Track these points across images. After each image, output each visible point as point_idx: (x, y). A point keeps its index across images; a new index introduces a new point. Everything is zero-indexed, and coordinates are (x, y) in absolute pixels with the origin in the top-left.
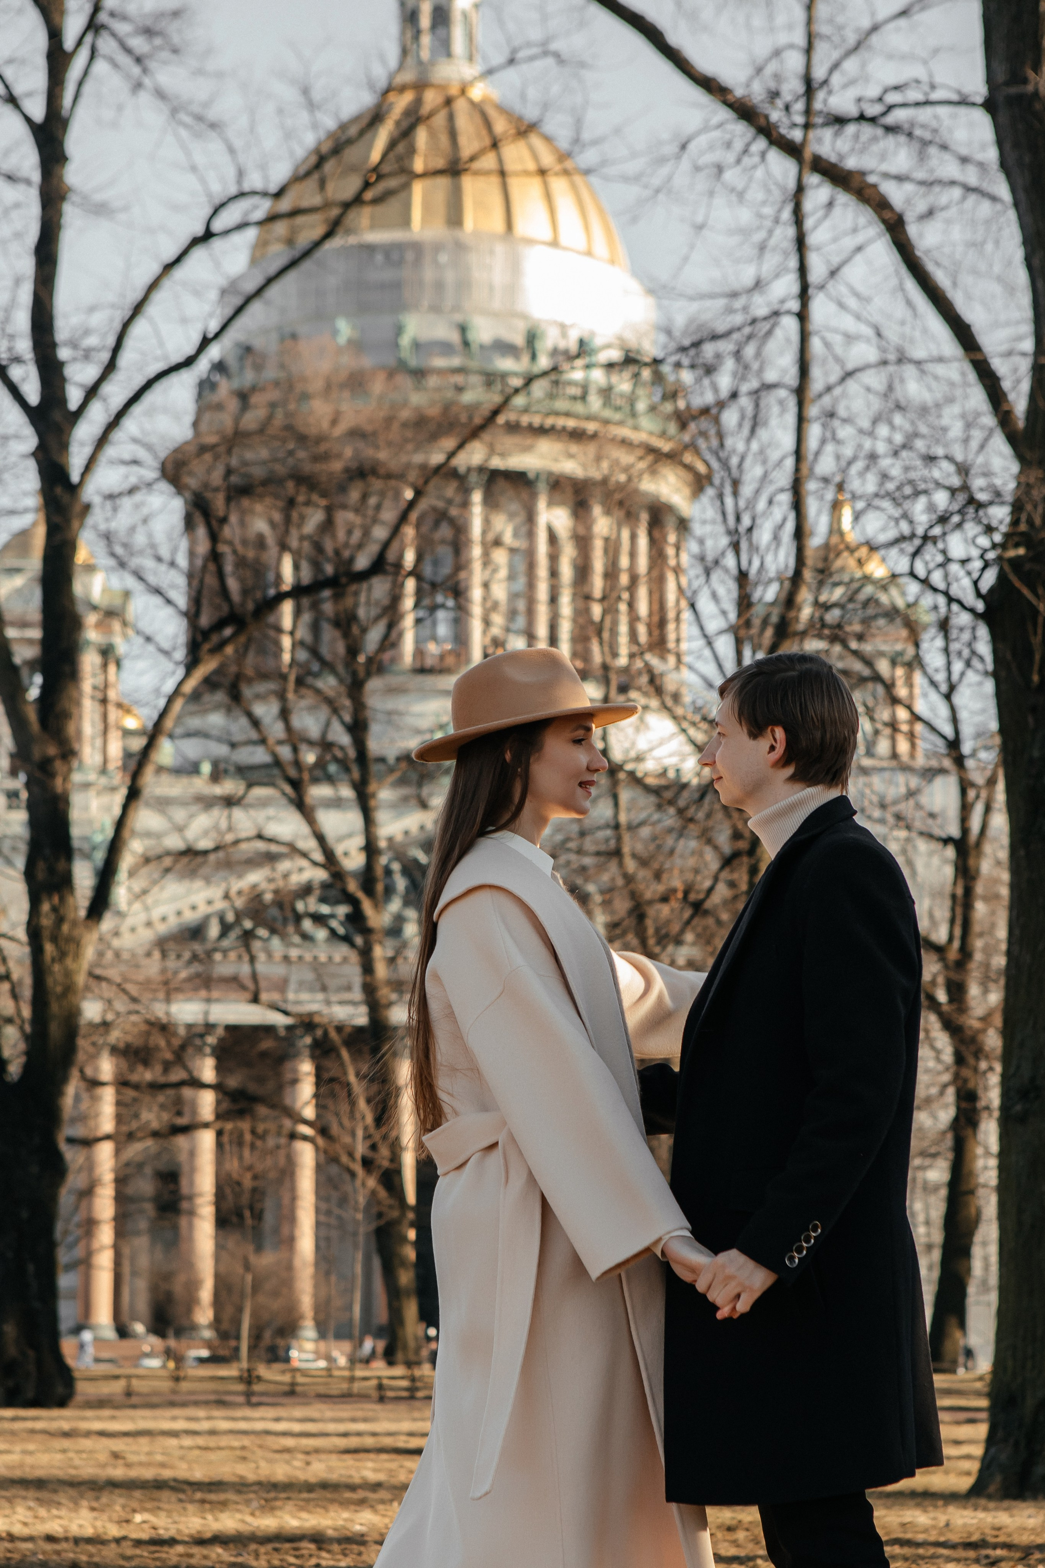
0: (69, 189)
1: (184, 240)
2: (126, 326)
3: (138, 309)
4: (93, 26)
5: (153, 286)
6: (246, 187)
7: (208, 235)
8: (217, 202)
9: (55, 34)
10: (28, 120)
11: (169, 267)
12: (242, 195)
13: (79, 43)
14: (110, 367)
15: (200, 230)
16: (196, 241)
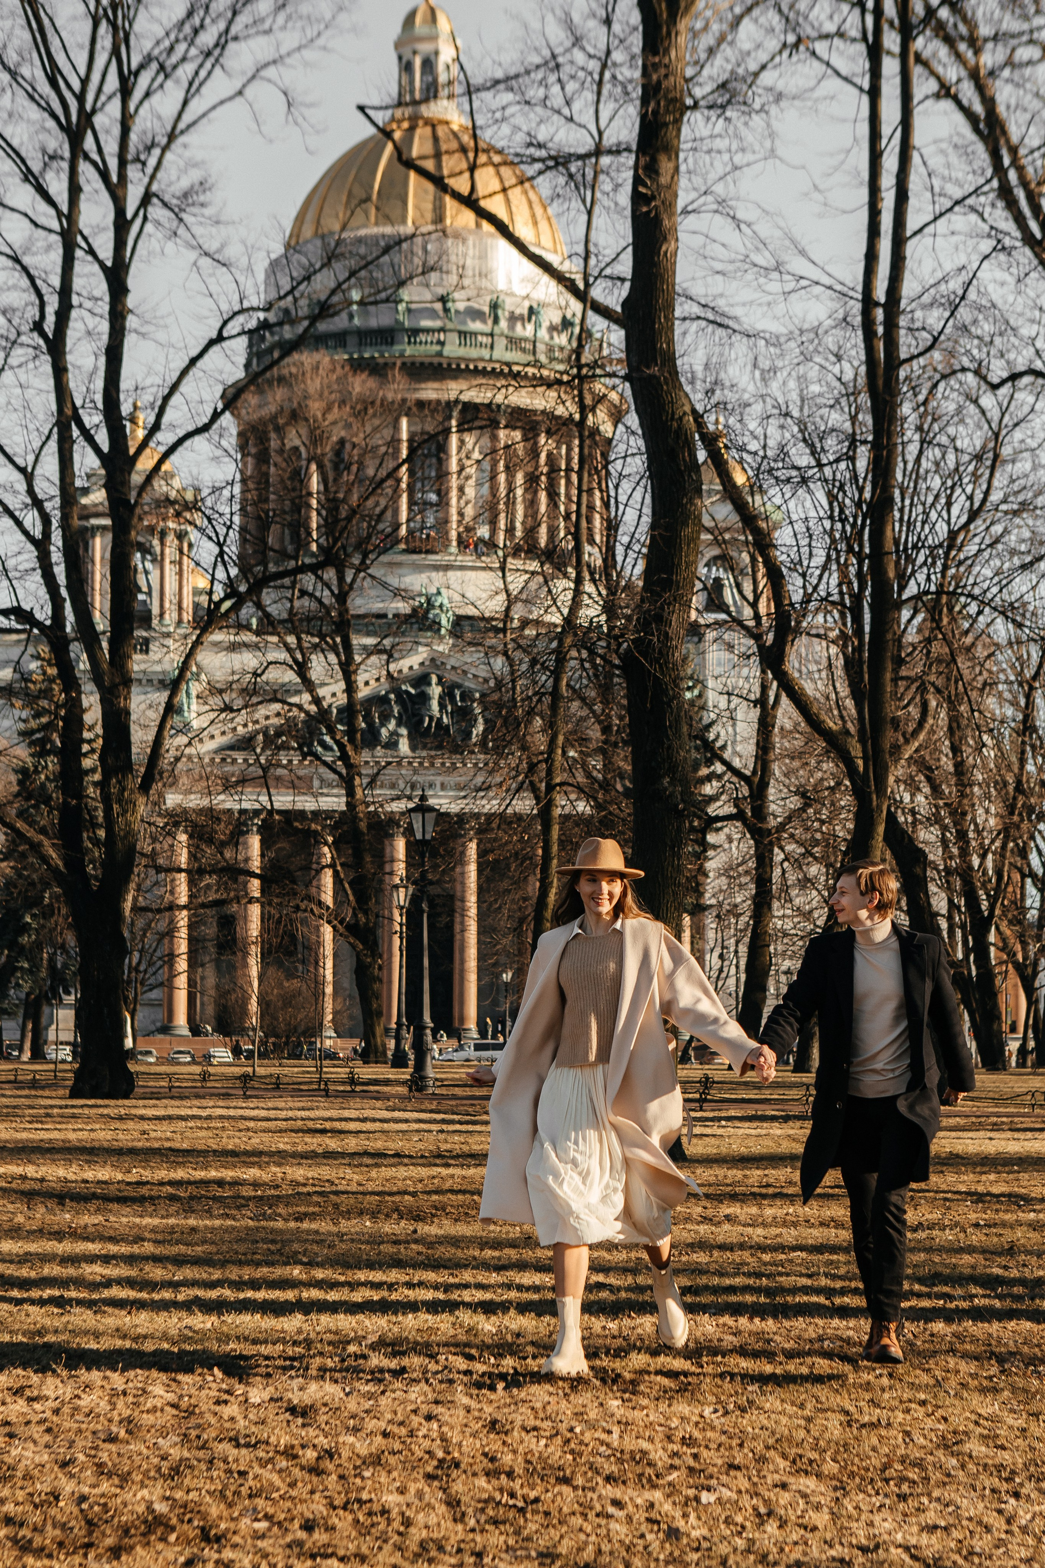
0: (130, 311)
1: (204, 343)
2: (166, 399)
3: (174, 388)
4: (147, 199)
5: (184, 373)
6: (246, 304)
7: (220, 338)
8: (225, 317)
9: (120, 212)
10: (101, 264)
11: (193, 361)
12: (242, 311)
13: (136, 214)
14: (156, 427)
15: (214, 334)
16: (211, 343)
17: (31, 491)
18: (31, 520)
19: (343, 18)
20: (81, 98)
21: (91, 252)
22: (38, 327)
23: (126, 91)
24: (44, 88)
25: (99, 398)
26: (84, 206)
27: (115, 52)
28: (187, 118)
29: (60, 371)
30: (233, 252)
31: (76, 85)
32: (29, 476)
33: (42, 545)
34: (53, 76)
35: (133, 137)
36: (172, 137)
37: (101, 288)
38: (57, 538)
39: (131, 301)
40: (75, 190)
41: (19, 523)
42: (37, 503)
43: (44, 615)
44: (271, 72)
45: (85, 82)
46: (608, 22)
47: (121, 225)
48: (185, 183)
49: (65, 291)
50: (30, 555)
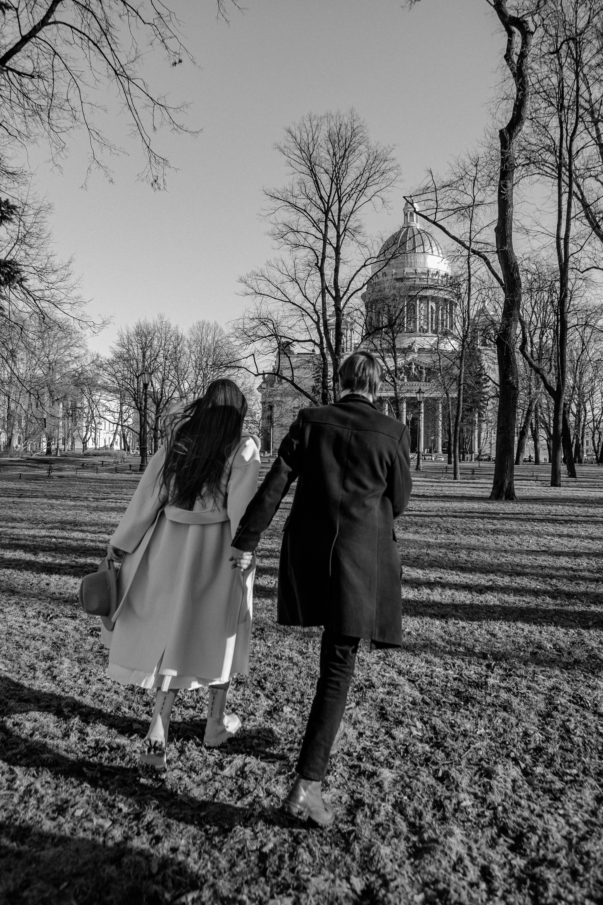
1: (360, 267)
2: (350, 282)
3: (352, 279)
4: (345, 230)
5: (355, 275)
7: (365, 266)
8: (366, 260)
9: (338, 232)
10: (333, 247)
11: (357, 272)
12: (370, 258)
13: (342, 234)
14: (348, 290)
15: (363, 265)
16: (362, 267)
17: (315, 309)
18: (315, 317)
19: (398, 178)
20: (328, 203)
21: (331, 244)
22: (316, 265)
23: (340, 202)
24: (319, 202)
25: (332, 284)
26: (329, 230)
27: (337, 190)
28: (356, 207)
29: (322, 275)
30: (368, 243)
31: (326, 199)
32: (314, 306)
33: (317, 323)
34: (321, 198)
35: (342, 214)
36: (351, 213)
37: (333, 254)
38: (321, 321)
39: (341, 256)
40: (326, 226)
41: (312, 318)
42: (316, 312)
43: (318, 341)
44: (378, 194)
45: (329, 197)
46: (476, 166)
47: (339, 236)
48: (355, 225)
49: (324, 253)
50: (315, 326)
